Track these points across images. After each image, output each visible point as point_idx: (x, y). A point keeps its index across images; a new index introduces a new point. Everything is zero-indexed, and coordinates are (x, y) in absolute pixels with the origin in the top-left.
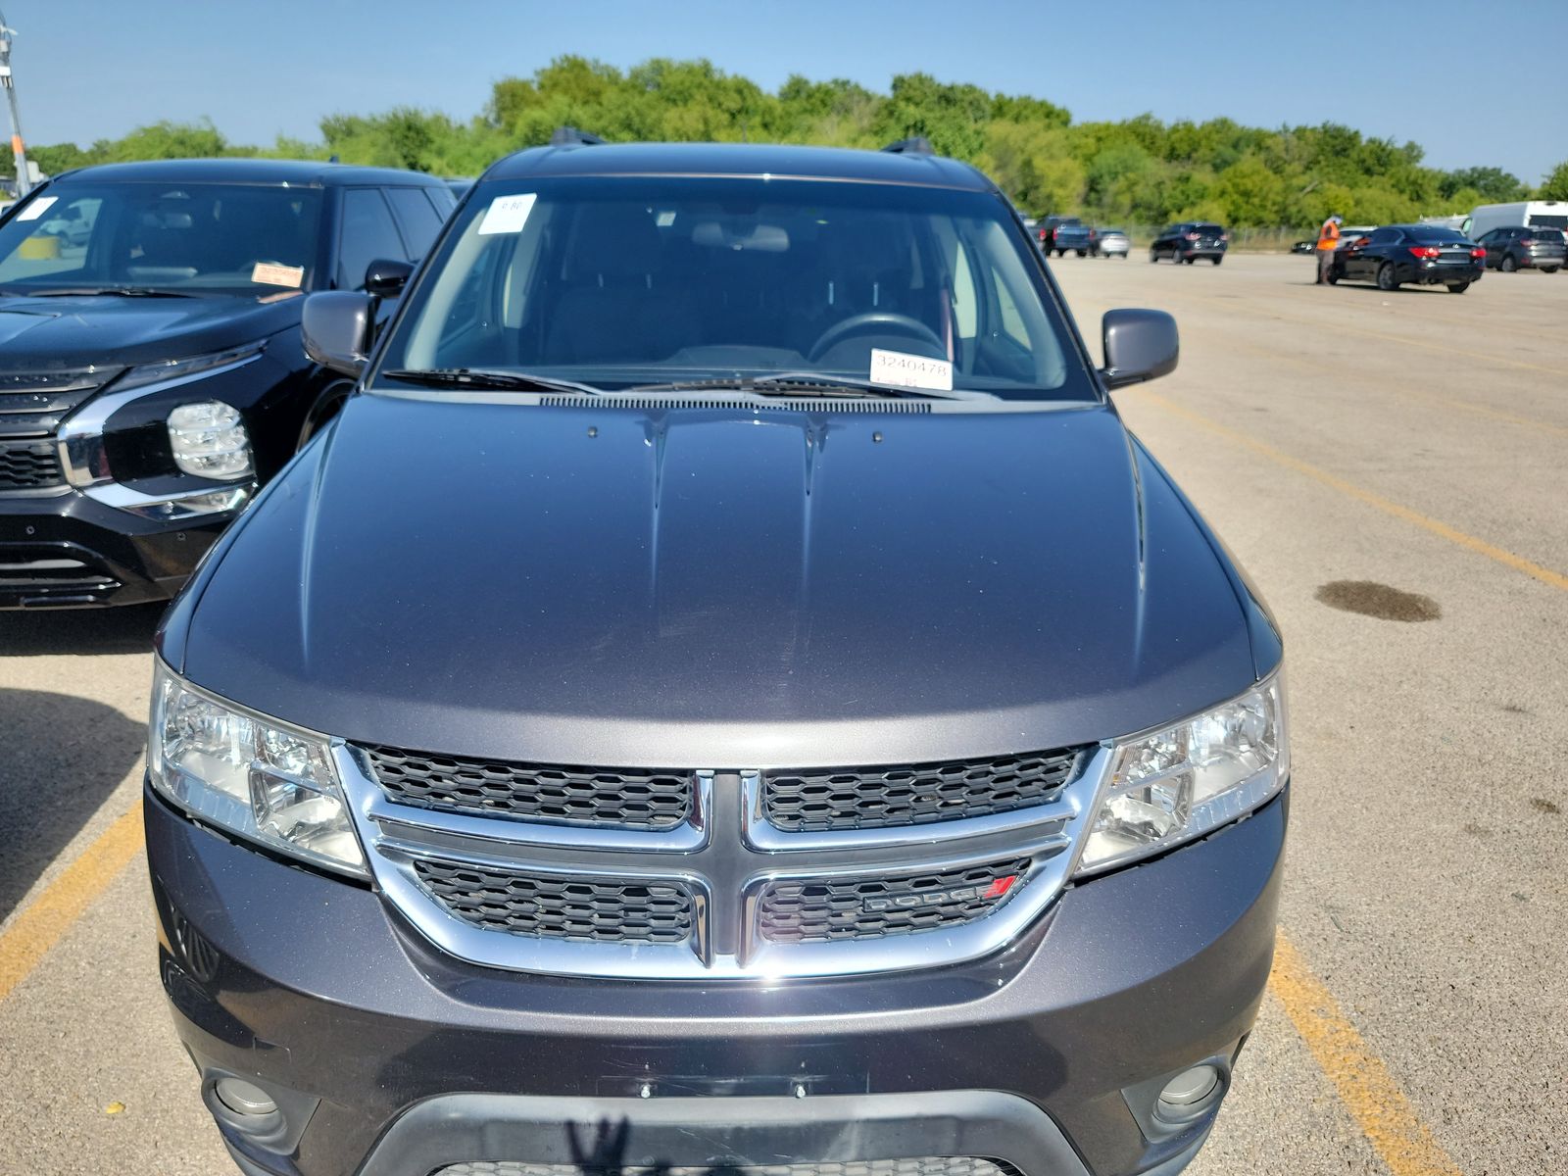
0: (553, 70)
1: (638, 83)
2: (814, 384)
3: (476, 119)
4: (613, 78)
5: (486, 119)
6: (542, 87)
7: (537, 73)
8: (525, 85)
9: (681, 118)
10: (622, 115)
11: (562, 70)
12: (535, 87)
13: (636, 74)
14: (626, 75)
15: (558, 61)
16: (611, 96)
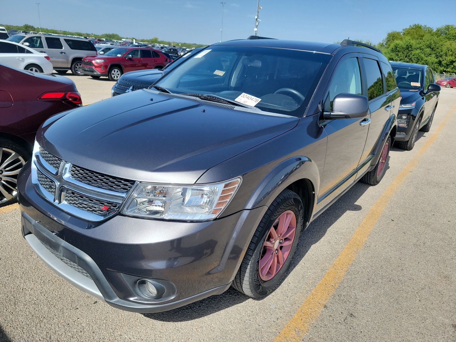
0: (409, 29)
1: (439, 33)
2: (216, 98)
3: (380, 43)
4: (430, 31)
5: (383, 44)
6: (404, 34)
7: (403, 30)
8: (398, 33)
9: (451, 45)
10: (428, 43)
11: (413, 28)
12: (402, 34)
13: (438, 30)
14: (435, 30)
15: (412, 26)
16: (427, 37)
